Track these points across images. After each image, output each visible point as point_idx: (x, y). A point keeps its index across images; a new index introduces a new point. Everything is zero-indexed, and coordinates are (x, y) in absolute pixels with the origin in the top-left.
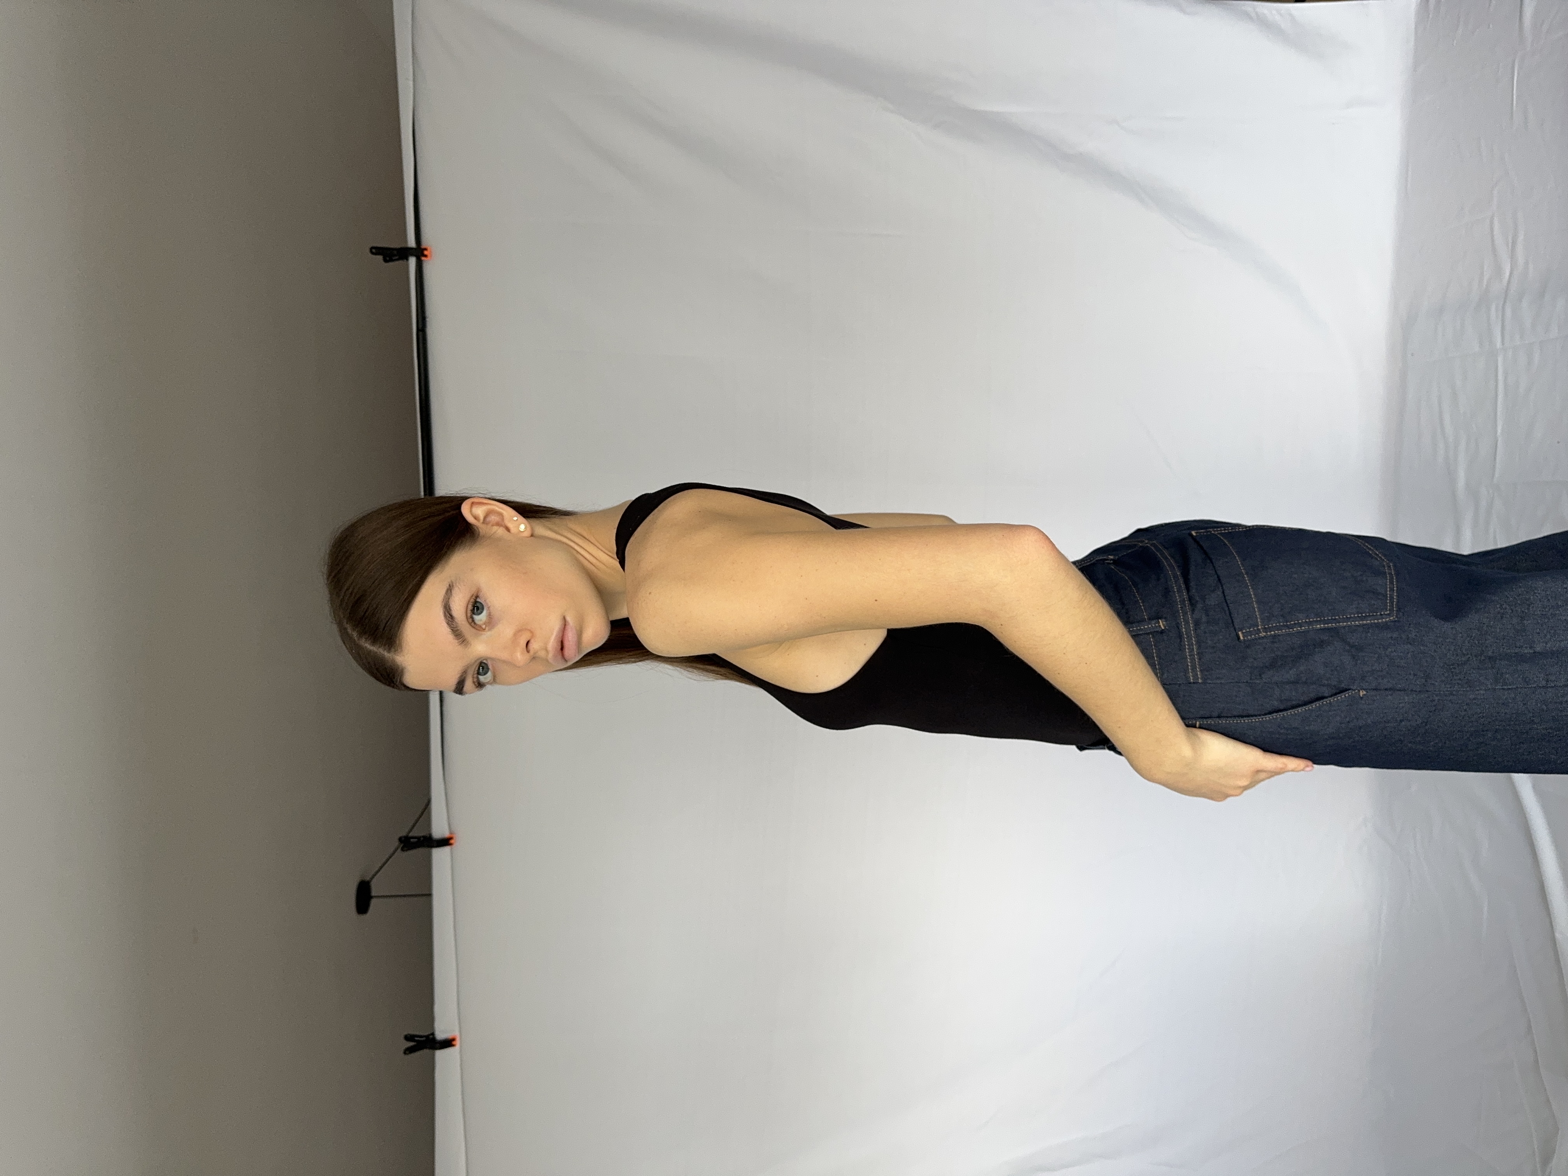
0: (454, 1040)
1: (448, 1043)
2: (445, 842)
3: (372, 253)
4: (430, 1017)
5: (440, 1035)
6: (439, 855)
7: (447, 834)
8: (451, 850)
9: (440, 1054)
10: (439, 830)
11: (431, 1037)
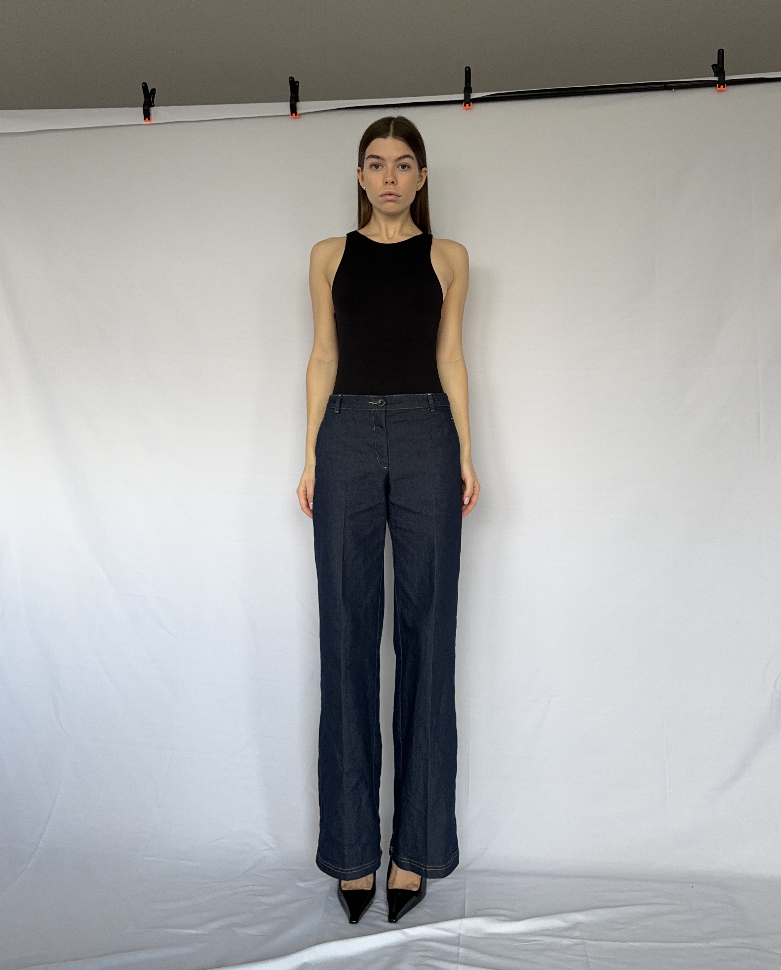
0: (149, 119)
1: (147, 115)
2: (294, 110)
3: (719, 51)
4: (167, 103)
5: (153, 110)
6: (285, 107)
7: (299, 112)
8: (289, 115)
9: (140, 111)
10: (302, 106)
11: (153, 104)
